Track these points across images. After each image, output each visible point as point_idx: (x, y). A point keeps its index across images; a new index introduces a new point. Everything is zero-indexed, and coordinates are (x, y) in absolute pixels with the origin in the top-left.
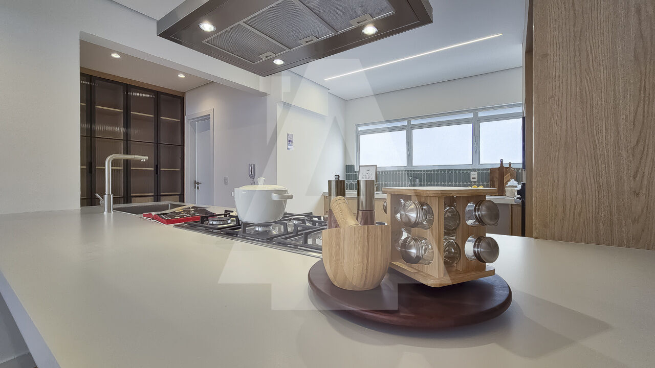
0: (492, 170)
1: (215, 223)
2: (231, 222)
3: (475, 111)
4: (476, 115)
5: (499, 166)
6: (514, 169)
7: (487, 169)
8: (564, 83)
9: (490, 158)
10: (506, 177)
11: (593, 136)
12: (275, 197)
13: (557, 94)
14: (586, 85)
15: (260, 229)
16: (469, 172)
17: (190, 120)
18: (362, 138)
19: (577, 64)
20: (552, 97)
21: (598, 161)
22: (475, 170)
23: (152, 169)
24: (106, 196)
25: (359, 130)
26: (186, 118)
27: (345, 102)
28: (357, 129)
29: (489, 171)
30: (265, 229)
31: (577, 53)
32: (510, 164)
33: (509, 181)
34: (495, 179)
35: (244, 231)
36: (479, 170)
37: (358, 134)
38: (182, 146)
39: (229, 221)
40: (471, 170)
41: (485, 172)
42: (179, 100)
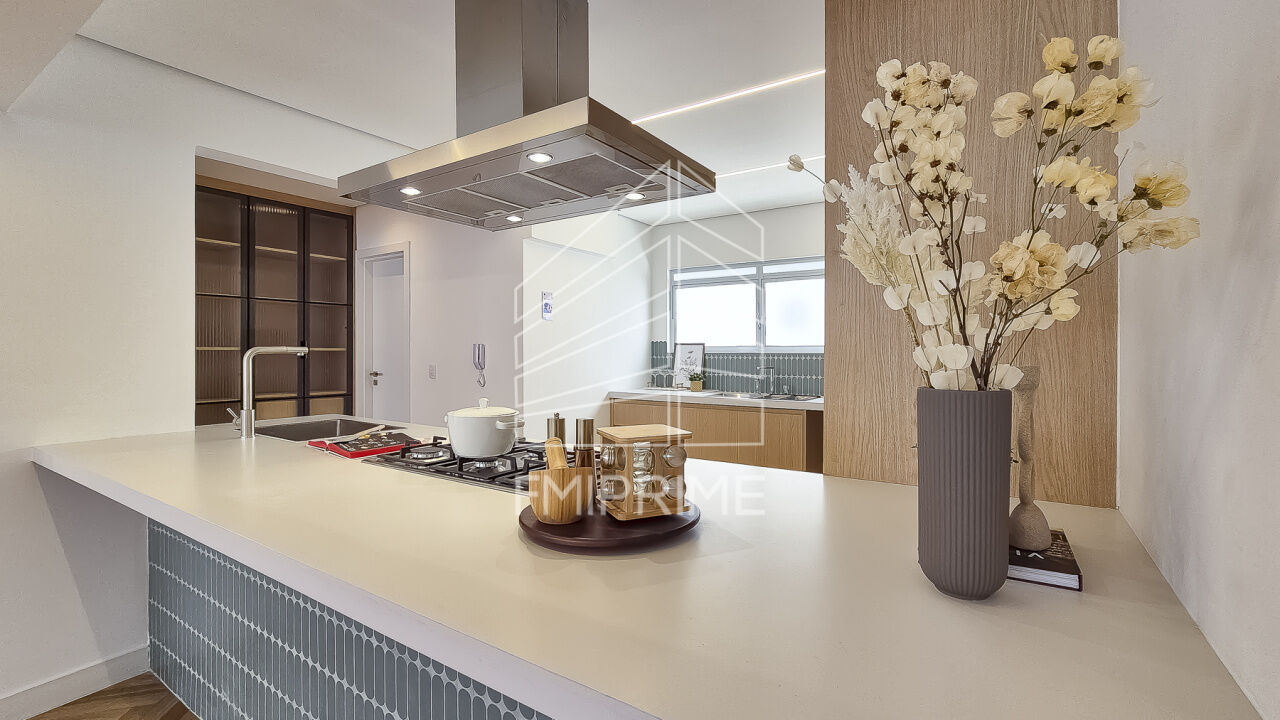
1: (420, 456)
2: (444, 456)
12: (500, 425)
15: (482, 466)
17: (364, 259)
23: (294, 367)
24: (244, 413)
25: (676, 279)
26: (357, 255)
28: (672, 277)
30: (488, 465)
35: (461, 469)
37: (674, 286)
38: (350, 305)
39: (441, 454)
42: (344, 222)
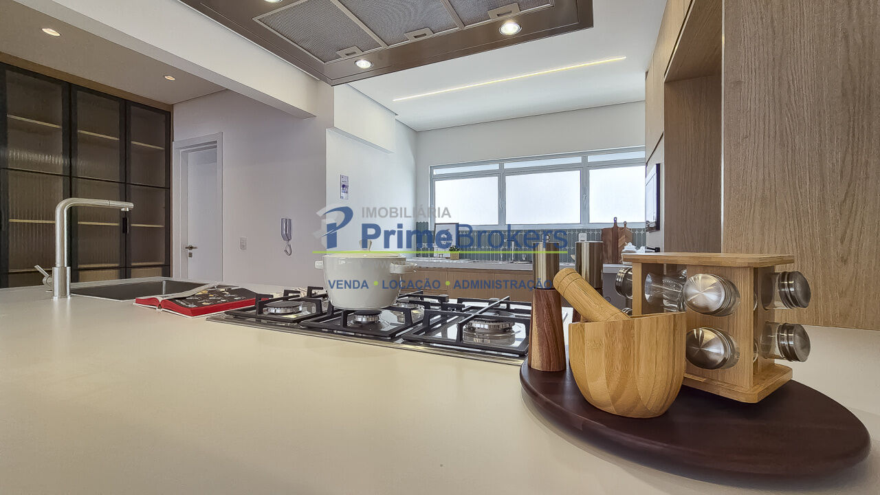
0: (605, 232)
1: (278, 311)
3: (584, 155)
4: (585, 159)
5: (612, 226)
6: (630, 229)
7: (598, 230)
8: (761, 120)
9: (601, 217)
10: (622, 239)
11: (795, 188)
12: (396, 268)
13: (752, 133)
14: (787, 124)
15: (364, 320)
16: (577, 233)
17: (181, 148)
18: (438, 184)
19: (777, 96)
20: (747, 137)
21: (801, 219)
22: (583, 231)
23: (116, 224)
24: (56, 271)
25: (435, 173)
26: (174, 145)
27: (417, 135)
28: (432, 172)
29: (601, 233)
30: (372, 319)
31: (777, 82)
32: (625, 223)
33: (624, 245)
34: (608, 243)
36: (589, 230)
37: (434, 179)
38: (168, 188)
39: (302, 308)
40: (579, 231)
41: (596, 233)
42: (163, 117)
